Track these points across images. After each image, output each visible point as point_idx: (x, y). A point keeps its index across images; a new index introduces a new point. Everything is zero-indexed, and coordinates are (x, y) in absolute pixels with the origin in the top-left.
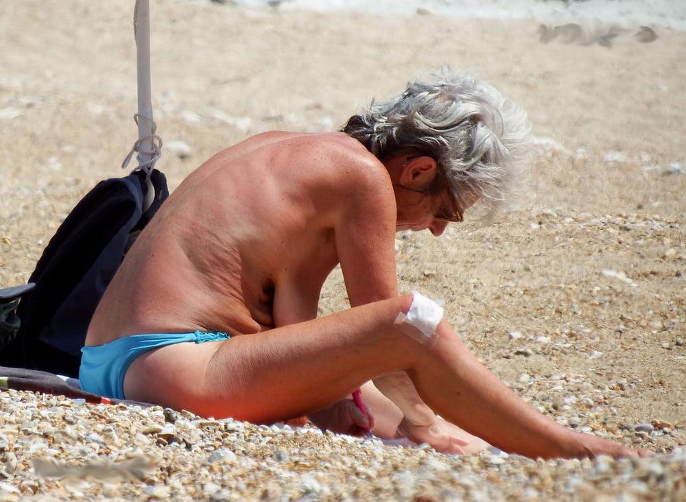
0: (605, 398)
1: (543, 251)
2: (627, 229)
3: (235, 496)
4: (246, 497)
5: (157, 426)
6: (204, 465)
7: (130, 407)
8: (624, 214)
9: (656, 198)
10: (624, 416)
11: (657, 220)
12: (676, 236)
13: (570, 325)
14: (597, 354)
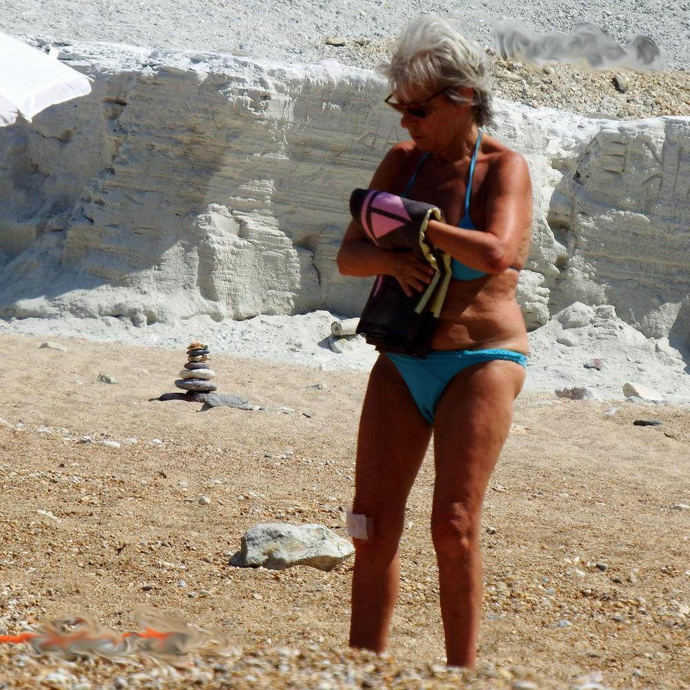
0: (37, 601)
2: (55, 482)
8: (53, 471)
9: (74, 460)
10: (51, 614)
11: (76, 475)
12: (89, 487)
13: (13, 548)
14: (32, 569)
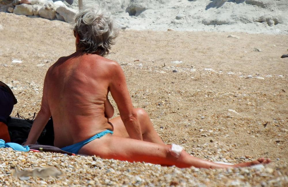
0: (230, 149)
1: (210, 104)
2: (236, 97)
3: (115, 183)
4: (118, 184)
5: (90, 162)
6: (105, 174)
7: (82, 156)
8: (235, 92)
9: (245, 86)
10: (236, 155)
11: (245, 93)
12: (251, 98)
13: (219, 127)
14: (227, 135)
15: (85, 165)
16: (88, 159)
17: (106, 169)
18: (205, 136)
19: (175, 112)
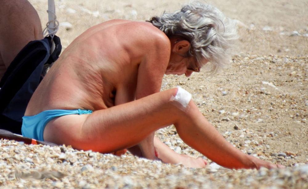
0: (264, 141)
1: (235, 73)
2: (273, 62)
3: (93, 186)
4: (99, 187)
5: (57, 155)
6: (79, 173)
7: (45, 146)
8: (272, 55)
9: (287, 47)
10: (272, 149)
11: (287, 58)
12: (296, 65)
13: (248, 107)
14: (260, 120)
15: (49, 159)
16: (55, 151)
17: (81, 166)
18: (227, 120)
19: (184, 84)
